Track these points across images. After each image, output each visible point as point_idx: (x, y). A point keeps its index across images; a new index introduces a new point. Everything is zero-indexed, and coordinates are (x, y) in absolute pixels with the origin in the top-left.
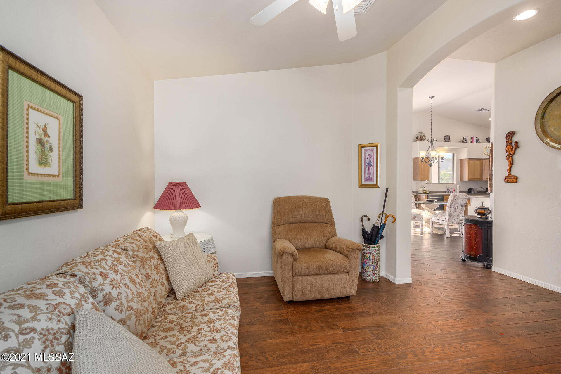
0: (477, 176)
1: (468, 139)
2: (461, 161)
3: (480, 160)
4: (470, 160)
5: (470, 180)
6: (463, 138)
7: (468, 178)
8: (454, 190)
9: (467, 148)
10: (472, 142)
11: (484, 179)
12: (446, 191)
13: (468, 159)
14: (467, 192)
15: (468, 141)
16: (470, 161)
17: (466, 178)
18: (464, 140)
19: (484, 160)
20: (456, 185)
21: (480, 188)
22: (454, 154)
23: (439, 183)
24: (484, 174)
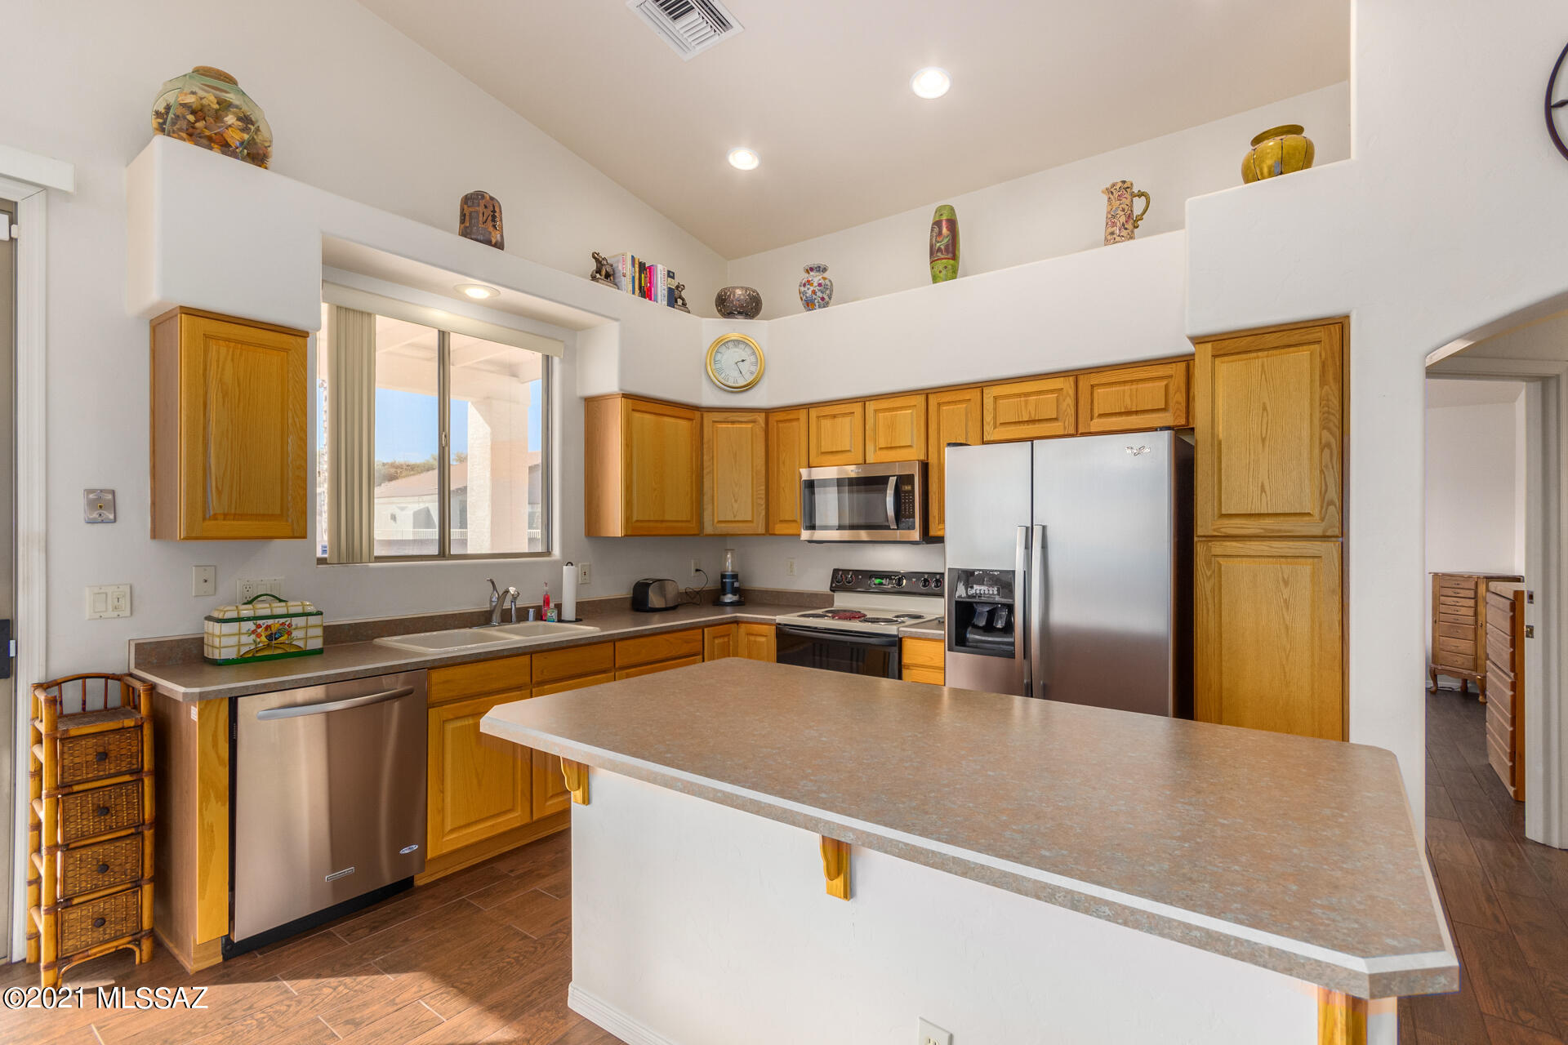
0: (677, 510)
1: (626, 270)
2: (593, 405)
3: (689, 414)
4: (636, 401)
5: (638, 532)
6: (597, 260)
7: (628, 519)
8: (547, 601)
9: (616, 324)
10: (646, 293)
11: (708, 529)
12: (486, 607)
13: (626, 396)
14: (628, 605)
15: (626, 282)
16: (637, 415)
17: (615, 525)
18: (604, 272)
19: (705, 415)
20: (557, 568)
21: (693, 572)
22: (547, 360)
23: (443, 554)
24: (706, 498)
